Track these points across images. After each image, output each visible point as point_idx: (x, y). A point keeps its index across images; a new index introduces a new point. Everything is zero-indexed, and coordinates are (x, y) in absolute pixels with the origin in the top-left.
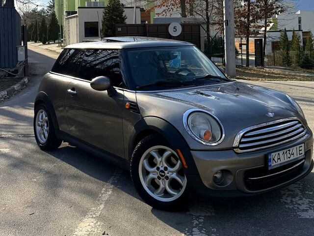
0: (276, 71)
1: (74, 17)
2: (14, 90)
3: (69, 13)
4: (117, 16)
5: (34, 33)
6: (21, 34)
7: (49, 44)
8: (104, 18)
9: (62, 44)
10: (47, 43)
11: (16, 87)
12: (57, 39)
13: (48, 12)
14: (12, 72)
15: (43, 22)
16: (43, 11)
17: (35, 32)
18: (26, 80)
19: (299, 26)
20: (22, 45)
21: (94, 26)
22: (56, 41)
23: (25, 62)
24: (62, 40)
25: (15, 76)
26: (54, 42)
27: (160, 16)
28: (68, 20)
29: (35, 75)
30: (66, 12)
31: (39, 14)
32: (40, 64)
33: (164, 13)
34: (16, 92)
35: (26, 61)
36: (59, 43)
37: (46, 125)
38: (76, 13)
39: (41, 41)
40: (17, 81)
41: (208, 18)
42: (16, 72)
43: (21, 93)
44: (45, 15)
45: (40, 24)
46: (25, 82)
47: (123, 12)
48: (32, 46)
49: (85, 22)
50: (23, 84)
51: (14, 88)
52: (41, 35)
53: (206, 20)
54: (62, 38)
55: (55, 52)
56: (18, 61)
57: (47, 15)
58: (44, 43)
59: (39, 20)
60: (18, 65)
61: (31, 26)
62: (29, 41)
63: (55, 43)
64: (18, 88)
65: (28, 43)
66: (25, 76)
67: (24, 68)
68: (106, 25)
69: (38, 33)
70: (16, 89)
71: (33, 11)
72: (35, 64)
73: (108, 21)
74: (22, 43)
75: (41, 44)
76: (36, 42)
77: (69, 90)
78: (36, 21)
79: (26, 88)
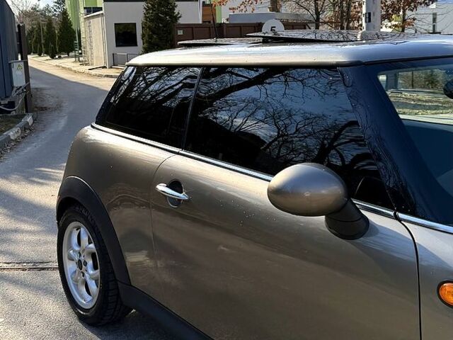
0: (421, 96)
1: (98, 16)
2: (9, 140)
3: (89, 10)
4: (166, 14)
5: (36, 42)
6: (16, 43)
7: (60, 57)
8: (146, 17)
9: (81, 59)
10: (57, 57)
11: (13, 133)
12: (72, 51)
13: (55, 10)
14: (5, 105)
15: (50, 25)
16: (47, 9)
17: (38, 41)
18: (29, 119)
19: (434, 26)
20: (20, 59)
21: (129, 31)
22: (71, 54)
23: (25, 88)
24: (80, 51)
25: (10, 112)
26: (68, 54)
27: (237, 12)
28: (87, 22)
29: (43, 109)
30: (85, 8)
31: (43, 13)
32: (49, 89)
33: (242, 7)
34: (13, 144)
35: (28, 87)
36: (75, 56)
37: (90, 262)
38: (100, 9)
39: (47, 53)
40: (13, 122)
41: (318, 13)
42: (12, 105)
43: (23, 145)
44: (51, 14)
45: (45, 28)
46: (28, 123)
47: (176, 6)
48: (35, 61)
49: (115, 24)
50: (26, 128)
51: (9, 136)
52: (46, 45)
53: (315, 16)
54: (80, 49)
55: (71, 70)
56: (13, 87)
57: (54, 15)
58: (53, 57)
59: (43, 22)
60: (14, 94)
61: (31, 32)
62: (30, 54)
63: (69, 57)
64: (16, 136)
65: (29, 57)
66: (27, 112)
67: (25, 98)
68: (149, 27)
69: (43, 41)
70: (12, 138)
71: (32, 9)
72: (41, 89)
73: (151, 21)
74: (19, 57)
75: (49, 58)
76: (40, 55)
77: (162, 187)
78: (39, 24)
79: (30, 134)
